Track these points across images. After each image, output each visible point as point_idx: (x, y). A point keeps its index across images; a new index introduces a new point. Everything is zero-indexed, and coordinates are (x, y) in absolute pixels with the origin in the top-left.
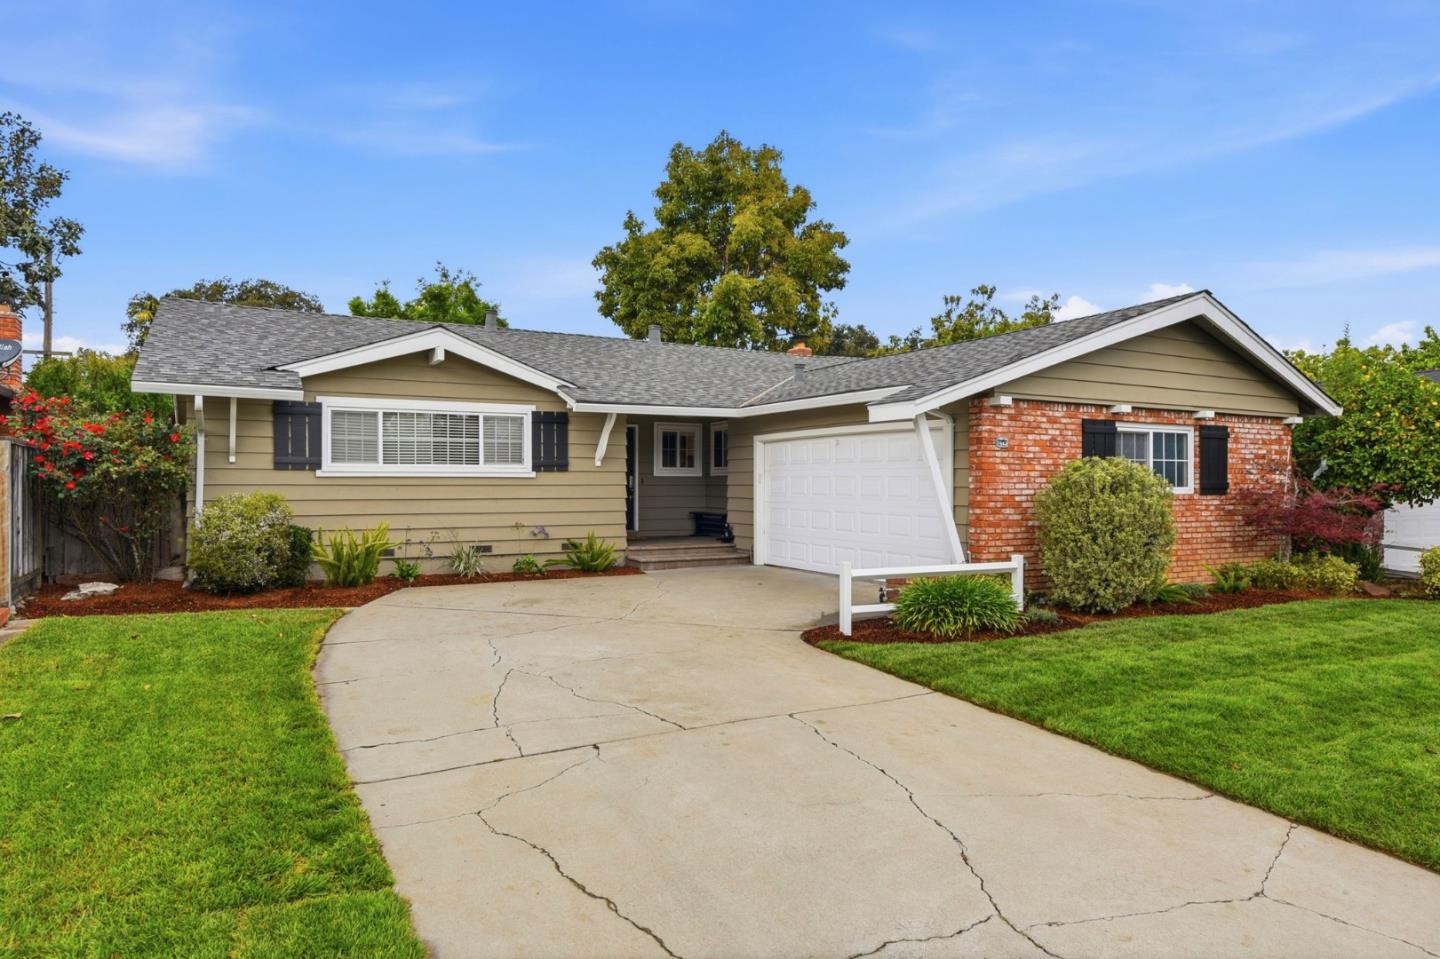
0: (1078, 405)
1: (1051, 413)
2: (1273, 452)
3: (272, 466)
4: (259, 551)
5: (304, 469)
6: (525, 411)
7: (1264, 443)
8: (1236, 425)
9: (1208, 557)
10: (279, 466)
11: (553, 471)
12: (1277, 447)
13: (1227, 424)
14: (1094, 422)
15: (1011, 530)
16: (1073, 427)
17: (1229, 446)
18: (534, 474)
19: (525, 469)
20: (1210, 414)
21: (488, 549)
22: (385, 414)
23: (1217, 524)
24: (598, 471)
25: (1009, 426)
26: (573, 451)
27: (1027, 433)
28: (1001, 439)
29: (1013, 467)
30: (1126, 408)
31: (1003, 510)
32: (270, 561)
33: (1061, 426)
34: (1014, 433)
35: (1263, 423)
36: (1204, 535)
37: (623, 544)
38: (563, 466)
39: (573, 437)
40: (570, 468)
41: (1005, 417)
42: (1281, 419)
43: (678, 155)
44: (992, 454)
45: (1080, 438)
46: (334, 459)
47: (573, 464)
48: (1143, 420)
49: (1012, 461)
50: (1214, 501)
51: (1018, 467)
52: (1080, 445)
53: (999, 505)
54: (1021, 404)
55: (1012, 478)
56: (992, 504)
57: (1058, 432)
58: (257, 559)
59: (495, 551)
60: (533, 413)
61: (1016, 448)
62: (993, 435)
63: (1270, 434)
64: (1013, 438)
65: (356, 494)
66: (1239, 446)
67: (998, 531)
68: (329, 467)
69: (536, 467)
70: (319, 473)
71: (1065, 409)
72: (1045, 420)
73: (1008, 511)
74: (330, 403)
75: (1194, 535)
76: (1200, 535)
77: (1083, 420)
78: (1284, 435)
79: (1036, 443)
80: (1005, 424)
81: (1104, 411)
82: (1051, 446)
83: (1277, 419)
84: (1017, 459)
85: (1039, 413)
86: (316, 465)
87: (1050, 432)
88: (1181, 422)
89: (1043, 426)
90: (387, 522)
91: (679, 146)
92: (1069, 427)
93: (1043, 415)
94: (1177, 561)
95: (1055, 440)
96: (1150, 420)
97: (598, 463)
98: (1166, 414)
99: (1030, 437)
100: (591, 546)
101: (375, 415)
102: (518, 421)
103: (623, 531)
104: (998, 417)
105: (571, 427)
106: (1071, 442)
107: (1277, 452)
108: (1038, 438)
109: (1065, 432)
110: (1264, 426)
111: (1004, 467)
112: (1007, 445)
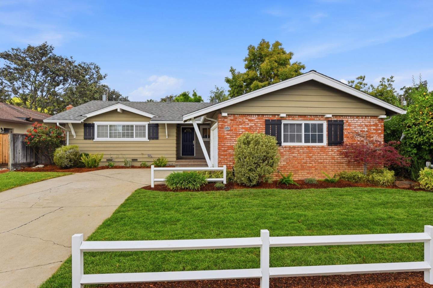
0: (263, 115)
1: (250, 118)
2: (372, 129)
3: (83, 139)
4: (67, 158)
5: (91, 139)
6: (146, 124)
7: (366, 126)
8: (349, 119)
9: (333, 169)
10: (85, 139)
11: (154, 139)
12: (375, 128)
13: (343, 119)
14: (269, 120)
15: (231, 157)
16: (261, 122)
17: (345, 127)
18: (149, 140)
19: (146, 139)
20: (330, 116)
21: (137, 160)
22: (110, 126)
23: (338, 157)
24: (167, 139)
25: (230, 123)
26: (160, 134)
27: (239, 125)
28: (227, 127)
29: (232, 136)
30: (284, 115)
31: (228, 151)
32: (70, 161)
33: (256, 122)
34: (233, 125)
35: (365, 118)
36: (330, 161)
37: (175, 159)
38: (157, 138)
39: (160, 130)
40: (159, 138)
41: (229, 120)
42: (377, 116)
43: (251, 48)
44: (223, 132)
45: (264, 126)
46: (98, 137)
47: (160, 138)
48: (297, 119)
49: (232, 134)
50: (335, 148)
51: (234, 136)
52: (264, 128)
53: (226, 149)
54: (236, 115)
55: (232, 140)
56: (223, 149)
57: (253, 124)
58: (66, 160)
60: (148, 124)
61: (234, 130)
62: (223, 126)
63: (370, 122)
64: (232, 127)
65: (103, 145)
66: (351, 127)
67: (225, 157)
68: (96, 139)
69: (149, 138)
70: (94, 140)
71: (257, 116)
72: (247, 120)
73: (230, 151)
74: (97, 123)
75: (325, 161)
76: (328, 161)
77: (266, 120)
78: (379, 122)
79: (243, 128)
80: (229, 122)
81: (277, 116)
82: (250, 129)
83: (375, 117)
84: (234, 133)
85: (244, 118)
86: (93, 139)
87: (250, 124)
88: (318, 119)
89: (246, 122)
90: (104, 153)
91: (251, 46)
92: (259, 122)
93: (247, 119)
94: (315, 170)
95: (252, 127)
96: (300, 119)
97: (167, 137)
98: (309, 117)
99: (240, 126)
100: (163, 160)
101: (107, 126)
102: (144, 126)
103: (175, 156)
104: (226, 120)
105: (159, 128)
106: (260, 127)
107: (374, 129)
108: (244, 126)
109: (257, 124)
110: (366, 119)
111: (228, 136)
112: (229, 129)
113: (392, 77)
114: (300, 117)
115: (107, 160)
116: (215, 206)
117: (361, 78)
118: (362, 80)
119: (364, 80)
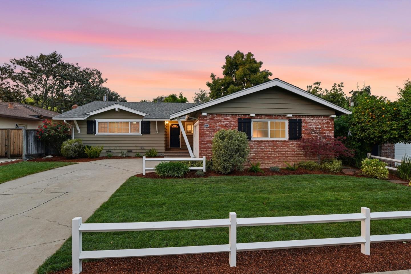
0: (236, 115)
1: (225, 117)
2: (325, 127)
3: (86, 133)
5: (93, 134)
7: (320, 124)
8: (306, 119)
9: (293, 159)
10: (88, 133)
11: (146, 134)
12: (327, 125)
13: (302, 118)
14: (241, 119)
15: (210, 150)
16: (234, 121)
17: (303, 125)
18: (142, 135)
19: (139, 134)
20: (291, 115)
21: (132, 151)
22: (109, 122)
23: (297, 149)
24: (157, 134)
25: (209, 121)
26: (151, 130)
27: (216, 123)
28: (206, 125)
29: (211, 132)
30: (253, 115)
31: (207, 144)
33: (230, 121)
34: (211, 123)
35: (319, 118)
36: (291, 152)
37: (164, 151)
38: (149, 133)
39: (151, 127)
41: (208, 119)
42: (329, 116)
43: (228, 58)
44: (203, 129)
45: (237, 124)
47: (151, 133)
48: (264, 118)
49: (210, 131)
50: (295, 142)
51: (213, 132)
52: (237, 126)
53: (205, 143)
54: (214, 115)
55: (210, 135)
56: (203, 142)
57: (228, 122)
59: (133, 152)
60: (141, 121)
61: (212, 127)
62: (203, 124)
63: (323, 121)
64: (211, 124)
65: (103, 139)
66: (308, 125)
67: (205, 150)
68: (98, 133)
69: (142, 133)
70: (95, 135)
71: (231, 116)
72: (223, 119)
73: (209, 144)
74: (97, 120)
75: (287, 152)
76: (289, 152)
77: (238, 119)
78: (330, 121)
79: (219, 126)
80: (208, 120)
81: (247, 116)
82: (225, 126)
83: (325, 116)
84: (212, 130)
85: (221, 117)
86: (95, 133)
87: (225, 122)
88: (281, 118)
89: (222, 121)
91: (228, 56)
92: (233, 121)
93: (223, 118)
94: (278, 160)
95: (227, 125)
96: (266, 118)
97: (157, 132)
98: (273, 116)
99: (217, 124)
100: (153, 151)
101: (107, 122)
102: (138, 123)
103: (164, 148)
104: (205, 119)
105: (151, 124)
106: (233, 125)
107: (326, 127)
108: (220, 124)
110: (320, 119)
111: (207, 132)
112: (208, 126)
113: (342, 83)
114: (266, 116)
115: (107, 151)
116: (195, 191)
117: (317, 83)
118: (318, 85)
119: (319, 85)
